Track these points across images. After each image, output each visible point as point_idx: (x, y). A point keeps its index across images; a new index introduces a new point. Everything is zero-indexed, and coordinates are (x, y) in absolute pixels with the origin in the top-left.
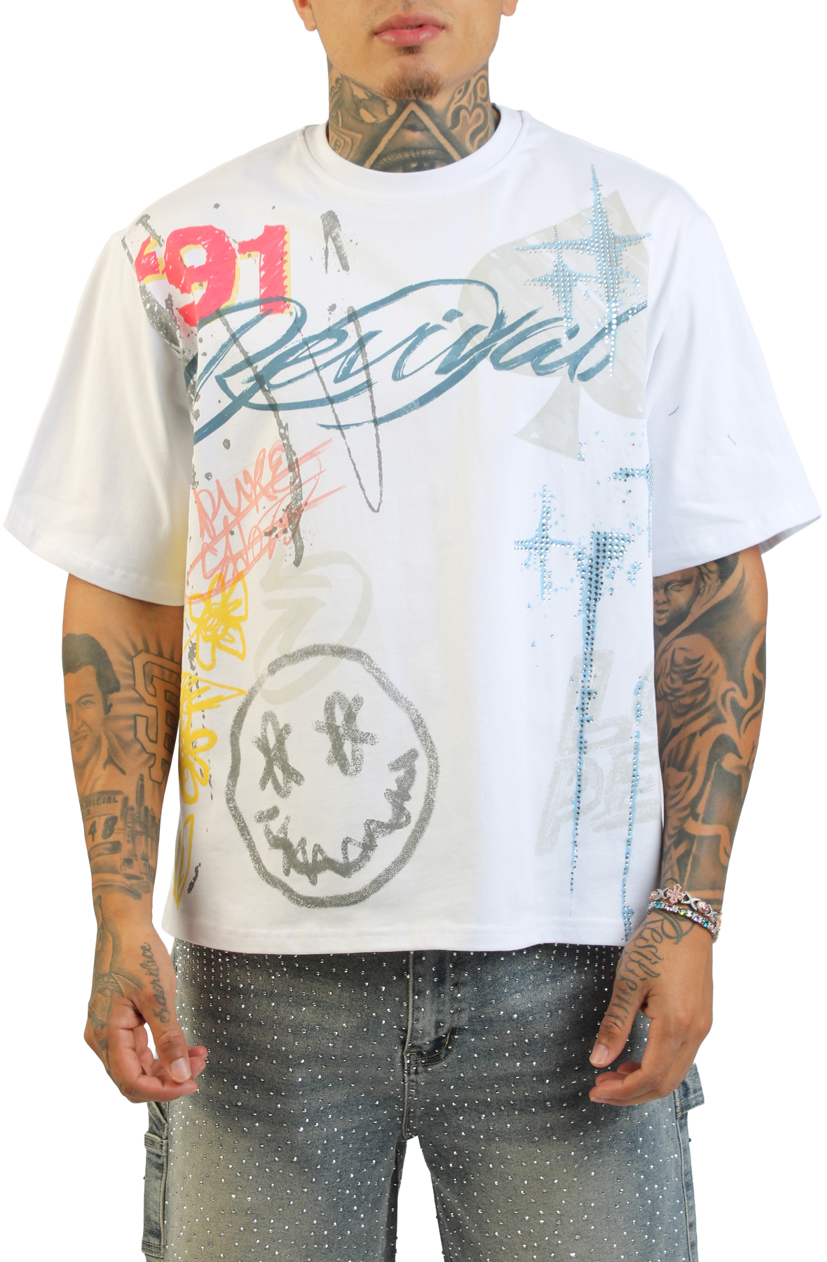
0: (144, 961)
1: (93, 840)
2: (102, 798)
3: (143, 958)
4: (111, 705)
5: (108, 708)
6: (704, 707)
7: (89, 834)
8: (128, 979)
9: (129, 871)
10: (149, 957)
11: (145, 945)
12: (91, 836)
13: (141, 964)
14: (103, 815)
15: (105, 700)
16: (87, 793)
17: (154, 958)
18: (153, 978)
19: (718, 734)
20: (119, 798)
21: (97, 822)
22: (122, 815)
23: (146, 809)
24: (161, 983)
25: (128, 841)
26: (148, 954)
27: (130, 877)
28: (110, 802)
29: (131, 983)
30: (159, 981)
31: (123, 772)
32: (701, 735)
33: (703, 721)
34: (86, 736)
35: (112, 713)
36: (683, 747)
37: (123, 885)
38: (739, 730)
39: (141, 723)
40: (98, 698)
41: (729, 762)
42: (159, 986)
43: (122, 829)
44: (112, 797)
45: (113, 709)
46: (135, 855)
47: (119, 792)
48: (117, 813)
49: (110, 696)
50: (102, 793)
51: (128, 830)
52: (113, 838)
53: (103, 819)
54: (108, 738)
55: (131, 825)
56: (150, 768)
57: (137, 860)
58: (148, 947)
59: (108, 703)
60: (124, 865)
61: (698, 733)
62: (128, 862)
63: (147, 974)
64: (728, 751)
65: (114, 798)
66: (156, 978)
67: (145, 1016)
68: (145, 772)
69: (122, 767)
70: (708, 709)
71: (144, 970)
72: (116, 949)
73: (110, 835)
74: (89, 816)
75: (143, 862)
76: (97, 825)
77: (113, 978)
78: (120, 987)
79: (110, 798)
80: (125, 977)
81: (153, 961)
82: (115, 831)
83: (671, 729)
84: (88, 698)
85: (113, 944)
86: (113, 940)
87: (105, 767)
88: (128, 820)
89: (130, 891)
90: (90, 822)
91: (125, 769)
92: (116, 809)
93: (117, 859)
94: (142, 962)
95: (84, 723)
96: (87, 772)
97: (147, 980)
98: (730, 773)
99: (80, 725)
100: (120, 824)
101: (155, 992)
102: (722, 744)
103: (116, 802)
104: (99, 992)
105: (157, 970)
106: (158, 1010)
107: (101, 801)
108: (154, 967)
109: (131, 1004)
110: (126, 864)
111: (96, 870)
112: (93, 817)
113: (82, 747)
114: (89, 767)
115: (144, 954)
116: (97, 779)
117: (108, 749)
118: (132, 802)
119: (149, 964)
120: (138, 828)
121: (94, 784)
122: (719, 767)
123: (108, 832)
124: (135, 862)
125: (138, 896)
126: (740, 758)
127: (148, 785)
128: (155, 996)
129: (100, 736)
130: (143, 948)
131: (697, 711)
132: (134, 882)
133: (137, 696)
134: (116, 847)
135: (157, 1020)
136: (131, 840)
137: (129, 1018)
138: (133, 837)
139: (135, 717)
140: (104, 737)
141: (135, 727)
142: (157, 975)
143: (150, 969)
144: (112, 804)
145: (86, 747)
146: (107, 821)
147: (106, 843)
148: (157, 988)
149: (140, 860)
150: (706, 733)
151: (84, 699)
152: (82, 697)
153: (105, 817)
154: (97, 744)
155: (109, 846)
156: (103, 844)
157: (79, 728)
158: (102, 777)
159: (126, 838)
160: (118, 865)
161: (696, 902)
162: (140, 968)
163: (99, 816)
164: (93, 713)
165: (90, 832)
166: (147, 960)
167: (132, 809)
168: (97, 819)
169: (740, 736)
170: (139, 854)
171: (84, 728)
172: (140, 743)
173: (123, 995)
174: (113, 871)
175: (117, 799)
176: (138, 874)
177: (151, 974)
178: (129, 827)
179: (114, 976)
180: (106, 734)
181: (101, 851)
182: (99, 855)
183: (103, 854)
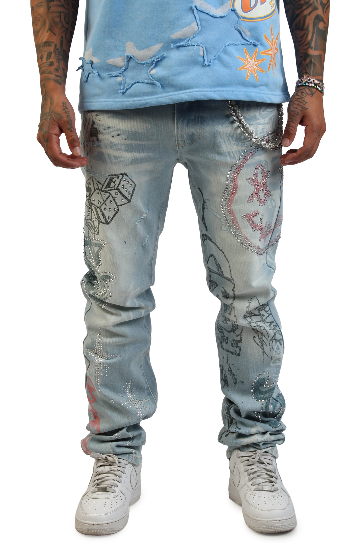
0: (63, 108)
1: (42, 61)
2: (46, 44)
3: (63, 107)
4: (50, 7)
5: (49, 8)
6: (309, 4)
7: (40, 59)
8: (57, 115)
9: (57, 74)
10: (66, 107)
11: (63, 102)
12: (41, 59)
13: (62, 109)
14: (47, 51)
15: (48, 5)
16: (40, 42)
17: (68, 107)
18: (66, 115)
19: (316, 15)
20: (53, 45)
21: (44, 54)
22: (54, 52)
23: (64, 50)
24: (70, 117)
25: (57, 62)
26: (65, 105)
27: (57, 76)
28: (49, 46)
29: (58, 116)
30: (69, 116)
31: (55, 35)
32: (309, 15)
33: (310, 9)
34: (40, 20)
35: (51, 10)
36: (302, 21)
37: (54, 79)
38: (323, 12)
39: (62, 15)
40: (45, 4)
41: (321, 25)
42: (70, 118)
43: (54, 57)
44: (50, 44)
45: (50, 9)
46: (60, 68)
47: (53, 42)
48: (52, 51)
49: (50, 3)
50: (46, 42)
51: (56, 57)
52: (50, 60)
53: (46, 53)
54: (49, 20)
55: (58, 56)
56: (66, 34)
57: (60, 70)
58: (65, 103)
59: (49, 6)
60: (55, 71)
61: (308, 15)
62: (57, 70)
63: (64, 113)
64: (320, 21)
65: (51, 44)
66: (68, 115)
67: (63, 130)
68: (64, 35)
69: (54, 32)
70: (311, 5)
71: (63, 111)
72: (52, 104)
73: (49, 59)
74: (40, 52)
75: (63, 71)
76: (44, 55)
77: (51, 114)
78: (53, 118)
79: (49, 44)
80: (56, 114)
81: (67, 108)
82: (51, 58)
83: (296, 15)
84: (41, 4)
85: (50, 102)
86: (50, 100)
87: (47, 32)
88: (56, 54)
89: (57, 81)
90: (40, 55)
91: (55, 33)
92: (52, 49)
93: (52, 68)
94: (62, 108)
95: (39, 14)
96: (40, 34)
97: (65, 116)
98: (322, 30)
99: (37, 15)
100: (53, 55)
101: (68, 120)
102: (318, 19)
103: (51, 46)
104: (44, 120)
105: (69, 112)
106: (69, 127)
107: (45, 46)
108: (67, 110)
109: (57, 124)
110: (56, 71)
111: (42, 73)
112: (42, 52)
113: (38, 24)
114: (41, 32)
115: (63, 106)
116: (44, 37)
117: (49, 25)
118: (58, 47)
119: (65, 109)
120: (61, 57)
121: (43, 39)
122: (318, 28)
123: (48, 58)
124: (59, 70)
125: (60, 84)
126: (325, 24)
127: (65, 41)
128: (68, 121)
129: (46, 19)
130: (63, 103)
131: (307, 6)
132: (59, 78)
133: (61, 4)
134: (51, 64)
135: (68, 131)
136: (58, 61)
137: (57, 130)
138: (58, 60)
139: (60, 12)
140: (47, 20)
141: (60, 17)
142: (69, 114)
143: (66, 111)
144: (50, 47)
145: (39, 24)
146: (48, 54)
147: (47, 62)
148: (69, 118)
149: (61, 70)
150: (311, 15)
151: (39, 4)
152: (38, 4)
153: (47, 52)
154: (44, 23)
155: (49, 63)
156: (46, 62)
157: (37, 16)
158: (45, 36)
159: (56, 60)
160: (53, 71)
161: (313, 81)
162: (62, 111)
163: (45, 52)
164: (42, 10)
165: (40, 58)
166: (65, 108)
167: (58, 49)
168: (44, 53)
169: (324, 15)
170: (61, 67)
171: (39, 16)
172: (62, 23)
173: (55, 121)
174: (50, 73)
175: (52, 45)
176: (61, 75)
177: (66, 113)
178: (57, 56)
179: (51, 113)
180: (48, 18)
181: (45, 65)
182: (44, 67)
183: (46, 66)
